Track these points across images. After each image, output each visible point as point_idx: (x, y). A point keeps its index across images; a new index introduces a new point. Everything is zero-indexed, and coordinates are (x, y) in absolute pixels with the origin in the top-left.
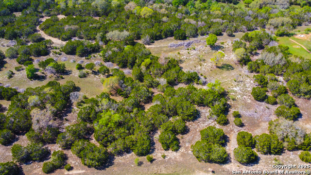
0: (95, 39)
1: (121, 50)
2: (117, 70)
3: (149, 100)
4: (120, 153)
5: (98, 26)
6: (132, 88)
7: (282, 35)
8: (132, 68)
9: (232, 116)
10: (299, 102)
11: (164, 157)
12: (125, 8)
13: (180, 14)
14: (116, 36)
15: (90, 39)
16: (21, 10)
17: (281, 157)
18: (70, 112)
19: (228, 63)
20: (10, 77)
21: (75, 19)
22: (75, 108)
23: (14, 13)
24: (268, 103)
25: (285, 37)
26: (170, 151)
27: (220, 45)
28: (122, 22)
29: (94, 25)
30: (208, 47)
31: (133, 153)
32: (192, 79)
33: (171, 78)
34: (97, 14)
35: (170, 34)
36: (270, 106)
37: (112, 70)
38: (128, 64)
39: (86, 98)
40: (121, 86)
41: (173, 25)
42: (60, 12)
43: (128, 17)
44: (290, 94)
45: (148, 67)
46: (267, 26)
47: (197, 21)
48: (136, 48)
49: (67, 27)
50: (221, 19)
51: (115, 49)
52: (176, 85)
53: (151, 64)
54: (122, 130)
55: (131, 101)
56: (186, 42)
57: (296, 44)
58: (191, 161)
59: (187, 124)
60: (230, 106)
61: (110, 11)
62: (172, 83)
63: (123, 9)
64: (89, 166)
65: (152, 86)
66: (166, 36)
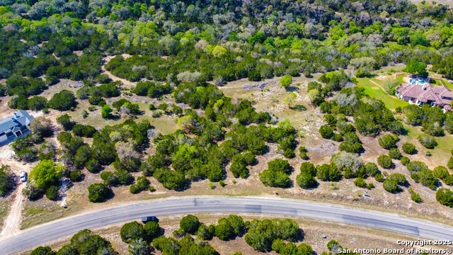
0: (165, 80)
1: (193, 91)
2: (191, 110)
3: (222, 137)
4: (196, 179)
5: (167, 67)
6: (205, 127)
7: (361, 76)
8: (204, 109)
9: (299, 151)
10: (365, 140)
11: (235, 183)
12: (195, 46)
13: (255, 54)
14: (188, 77)
15: (160, 80)
16: (81, 49)
17: (338, 183)
18: (148, 147)
19: (301, 104)
20: (85, 117)
21: (141, 58)
22: (152, 143)
23: (74, 52)
24: (334, 140)
25: (366, 78)
26: (240, 178)
27: (296, 86)
28: (193, 62)
29: (163, 65)
30: (284, 88)
31: (208, 180)
32: (264, 118)
33: (243, 118)
34: (165, 53)
35: (244, 75)
36: (336, 143)
37: (186, 110)
38: (201, 105)
39: (161, 135)
40: (195, 125)
41: (247, 66)
42: (124, 50)
43: (199, 57)
44: (357, 133)
45: (220, 108)
46: (349, 67)
47: (274, 61)
48: (209, 89)
49: (134, 68)
50: (299, 59)
51: (188, 90)
52: (248, 124)
53: (223, 104)
54: (197, 160)
55: (204, 137)
56: (261, 83)
57: (375, 86)
58: (258, 186)
59: (257, 157)
60: (298, 143)
61: (179, 50)
62: (244, 123)
63: (193, 48)
64: (170, 189)
65: (224, 126)
66: (240, 78)
